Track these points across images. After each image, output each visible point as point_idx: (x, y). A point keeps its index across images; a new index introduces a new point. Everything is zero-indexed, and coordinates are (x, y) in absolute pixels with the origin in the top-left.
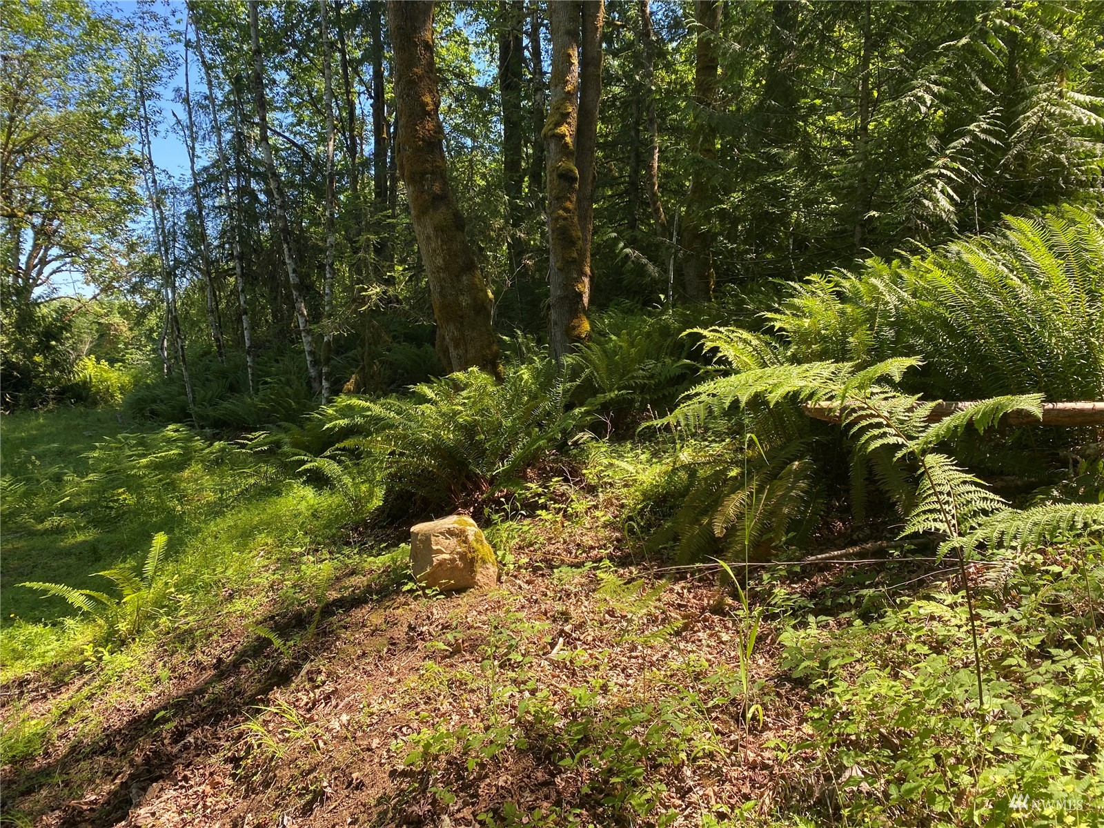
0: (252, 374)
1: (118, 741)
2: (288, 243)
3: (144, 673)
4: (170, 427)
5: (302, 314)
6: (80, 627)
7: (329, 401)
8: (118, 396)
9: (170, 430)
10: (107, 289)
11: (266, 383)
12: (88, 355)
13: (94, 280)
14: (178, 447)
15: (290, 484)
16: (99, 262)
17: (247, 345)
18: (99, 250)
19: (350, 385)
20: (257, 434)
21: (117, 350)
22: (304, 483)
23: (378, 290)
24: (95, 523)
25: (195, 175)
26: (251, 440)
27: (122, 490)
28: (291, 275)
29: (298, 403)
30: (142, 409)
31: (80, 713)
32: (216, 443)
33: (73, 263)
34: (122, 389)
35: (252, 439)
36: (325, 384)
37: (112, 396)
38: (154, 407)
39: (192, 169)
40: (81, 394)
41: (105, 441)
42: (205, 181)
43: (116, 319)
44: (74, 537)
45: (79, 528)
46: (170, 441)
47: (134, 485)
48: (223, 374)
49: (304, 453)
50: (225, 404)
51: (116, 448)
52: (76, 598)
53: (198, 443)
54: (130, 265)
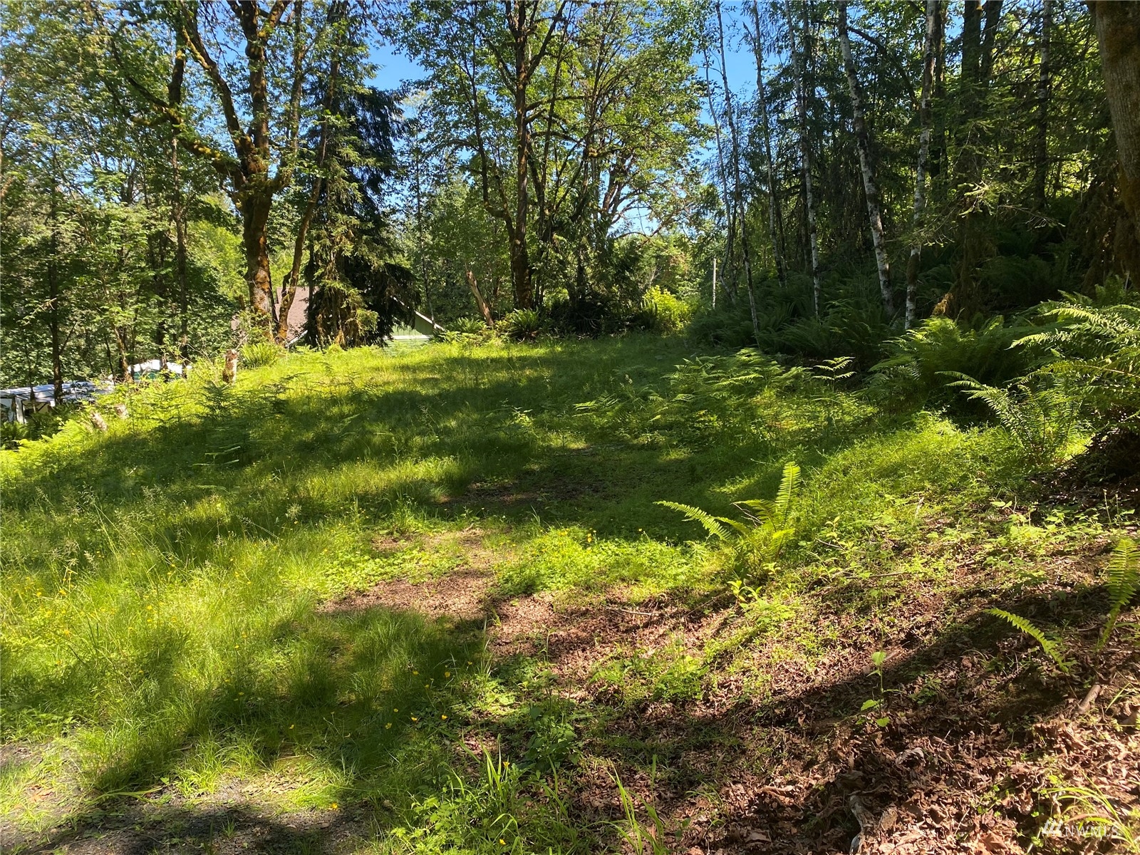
0: (818, 298)
1: (800, 715)
2: (865, 149)
3: (805, 629)
4: (743, 351)
5: (877, 229)
6: (706, 554)
7: (914, 325)
8: (680, 325)
9: (745, 354)
10: (668, 223)
11: (833, 306)
12: (654, 285)
13: (657, 214)
14: (755, 371)
15: (924, 417)
16: (662, 197)
17: (814, 266)
18: (662, 185)
19: (942, 305)
20: (840, 359)
21: (674, 281)
22: (943, 415)
23: (987, 188)
24: (684, 442)
25: (762, 89)
26: (832, 366)
27: (702, 412)
28: (866, 184)
29: (873, 327)
30: (706, 335)
31: (739, 663)
32: (794, 369)
33: (640, 200)
34: (682, 317)
35: (834, 365)
36: (909, 304)
37: (674, 324)
38: (719, 332)
39: (759, 81)
40: (649, 322)
41: (684, 363)
42: (772, 95)
43: (674, 251)
44: (668, 454)
45: (672, 447)
46: (745, 365)
47: (718, 407)
48: (787, 298)
49: (967, 377)
50: (793, 329)
51: (695, 370)
52: (710, 523)
53: (775, 368)
54: (688, 197)
